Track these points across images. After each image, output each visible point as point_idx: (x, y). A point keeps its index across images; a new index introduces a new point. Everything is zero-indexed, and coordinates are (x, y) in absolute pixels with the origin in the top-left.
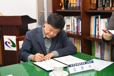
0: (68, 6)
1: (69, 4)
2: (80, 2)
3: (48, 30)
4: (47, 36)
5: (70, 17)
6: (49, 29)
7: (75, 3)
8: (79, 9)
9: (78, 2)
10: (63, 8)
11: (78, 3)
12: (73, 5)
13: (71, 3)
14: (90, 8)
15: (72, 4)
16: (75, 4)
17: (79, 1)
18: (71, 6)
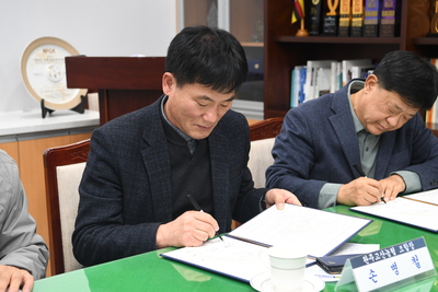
0: (327, 25)
1: (332, 17)
2: (381, 8)
3: (381, 110)
4: (373, 129)
5: (333, 64)
6: (385, 107)
7: (361, 12)
8: (378, 35)
9: (373, 9)
10: (302, 33)
11: (375, 13)
12: (351, 22)
13: (342, 12)
14: (427, 31)
15: (346, 16)
16: (358, 16)
17: (376, 5)
18: (341, 25)
